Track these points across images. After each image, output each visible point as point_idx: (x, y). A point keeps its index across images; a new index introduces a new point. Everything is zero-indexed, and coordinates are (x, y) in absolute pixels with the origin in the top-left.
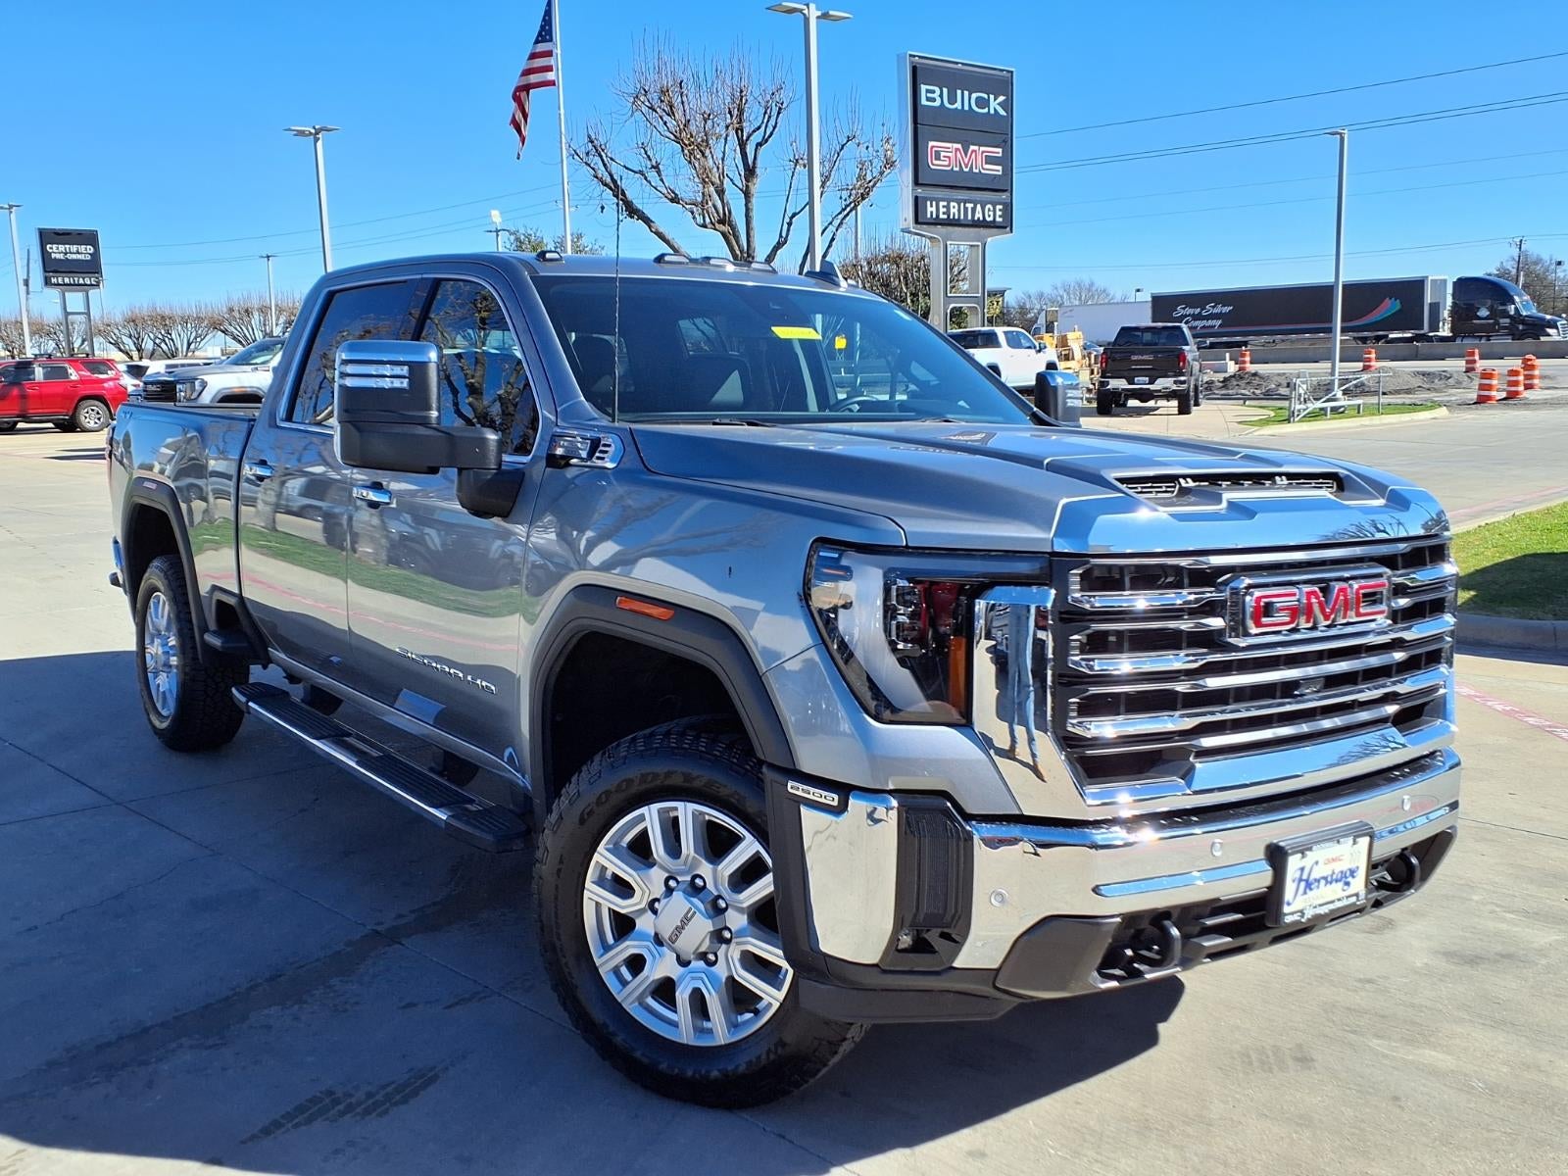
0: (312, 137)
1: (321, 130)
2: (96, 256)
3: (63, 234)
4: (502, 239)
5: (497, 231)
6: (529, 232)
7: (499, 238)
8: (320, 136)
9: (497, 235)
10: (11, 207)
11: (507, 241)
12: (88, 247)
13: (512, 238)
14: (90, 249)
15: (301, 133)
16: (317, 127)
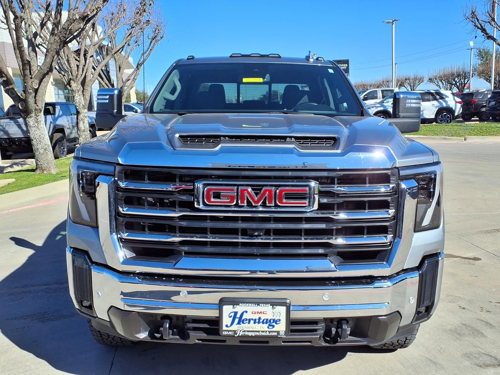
0: (392, 23)
1: (394, 21)
2: (348, 67)
3: (340, 61)
4: (473, 52)
5: (471, 49)
6: (485, 48)
7: (472, 51)
8: (394, 23)
9: (471, 50)
10: (314, 54)
11: (475, 52)
12: (346, 65)
13: (478, 51)
14: (347, 65)
15: (388, 22)
16: (393, 20)
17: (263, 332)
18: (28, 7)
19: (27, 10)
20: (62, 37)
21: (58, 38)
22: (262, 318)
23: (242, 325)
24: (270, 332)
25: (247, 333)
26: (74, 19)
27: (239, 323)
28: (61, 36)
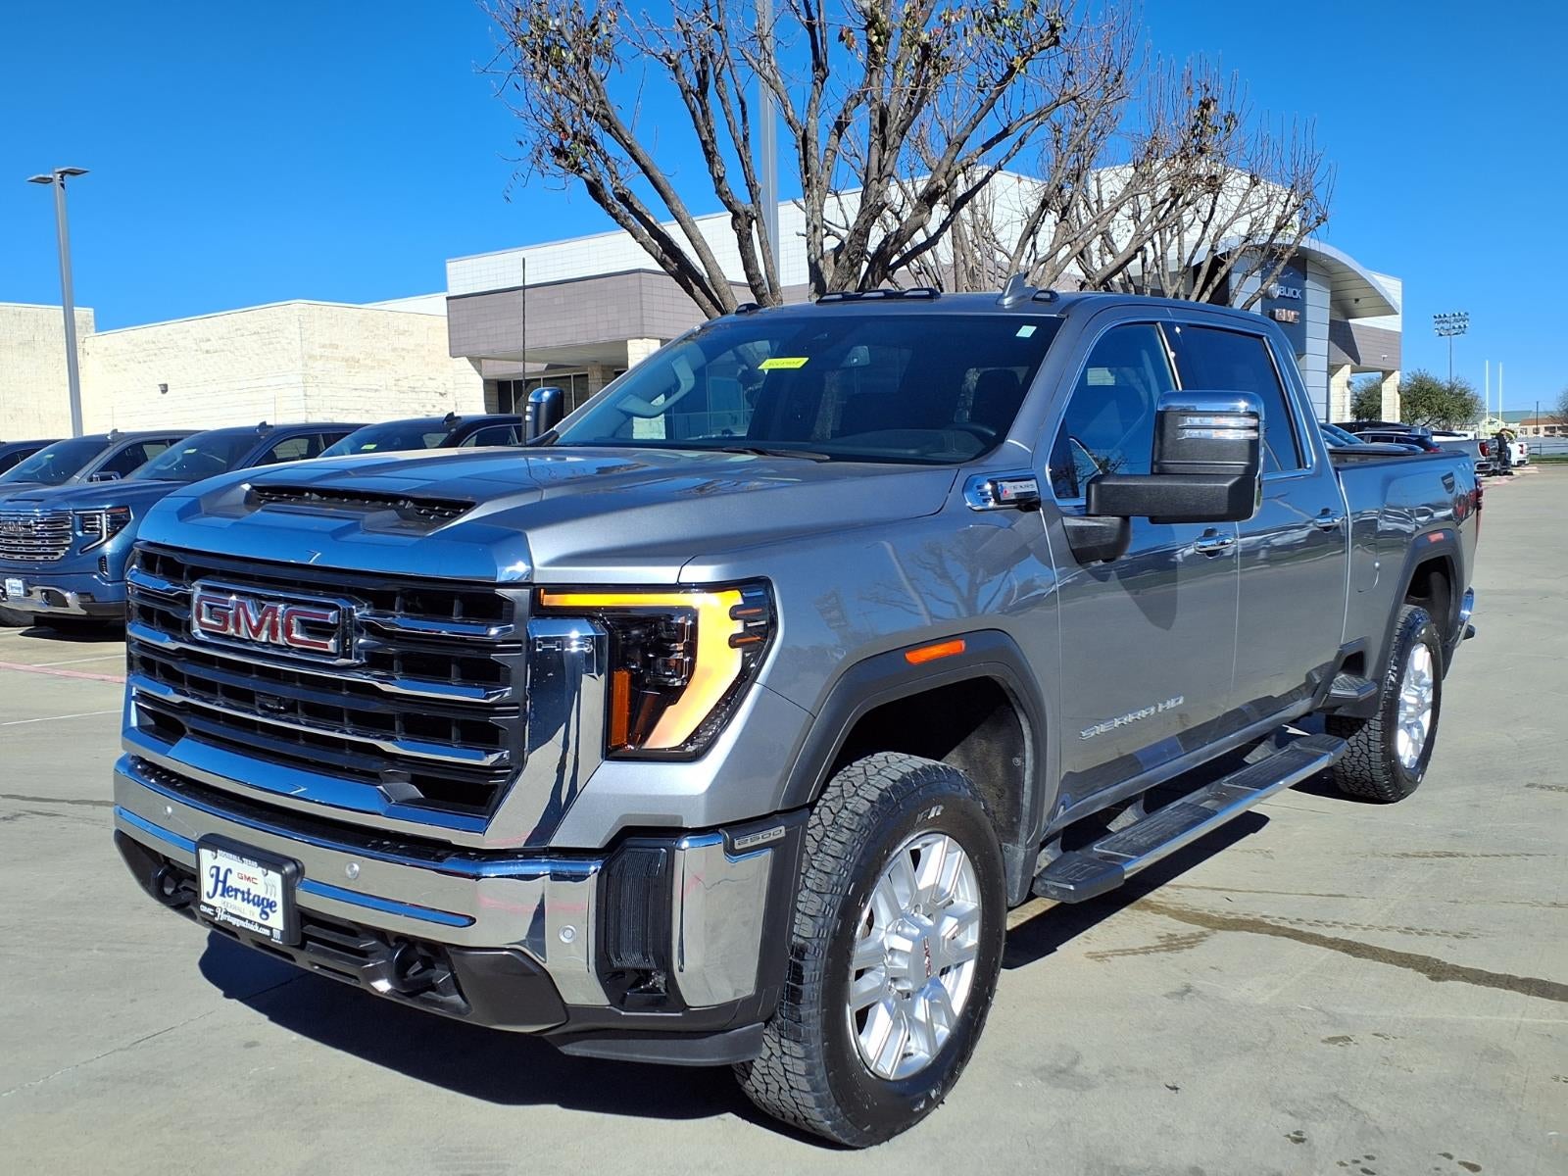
17: (250, 922)
18: (818, 182)
19: (815, 190)
20: (853, 254)
21: (845, 258)
22: (253, 892)
23: (227, 899)
24: (260, 925)
25: (230, 919)
26: (879, 204)
27: (222, 895)
28: (850, 252)
